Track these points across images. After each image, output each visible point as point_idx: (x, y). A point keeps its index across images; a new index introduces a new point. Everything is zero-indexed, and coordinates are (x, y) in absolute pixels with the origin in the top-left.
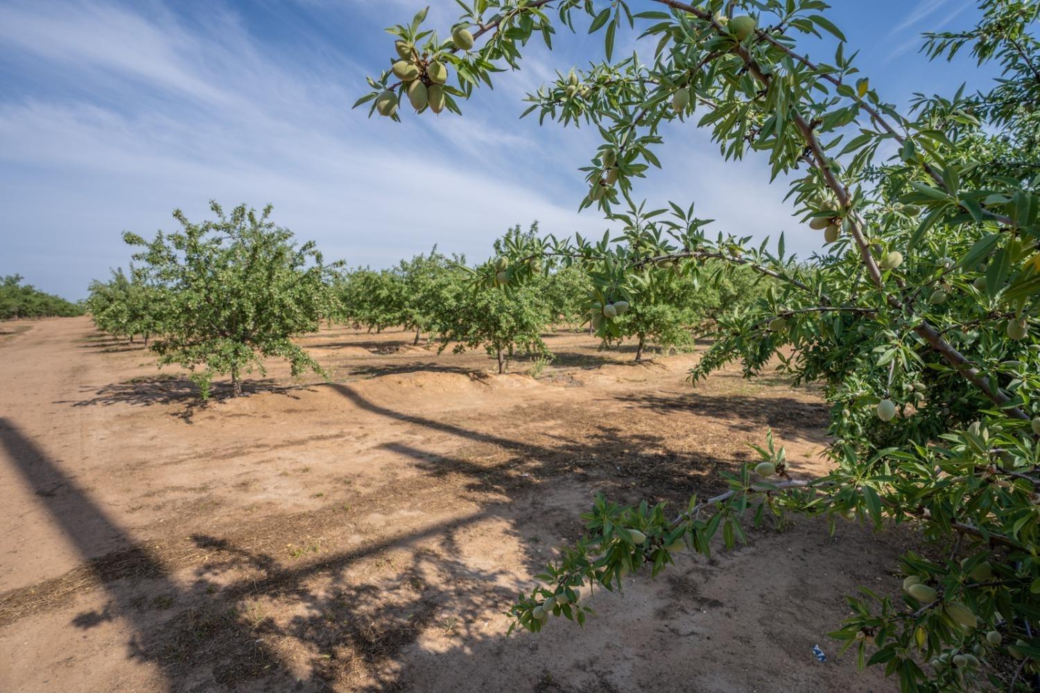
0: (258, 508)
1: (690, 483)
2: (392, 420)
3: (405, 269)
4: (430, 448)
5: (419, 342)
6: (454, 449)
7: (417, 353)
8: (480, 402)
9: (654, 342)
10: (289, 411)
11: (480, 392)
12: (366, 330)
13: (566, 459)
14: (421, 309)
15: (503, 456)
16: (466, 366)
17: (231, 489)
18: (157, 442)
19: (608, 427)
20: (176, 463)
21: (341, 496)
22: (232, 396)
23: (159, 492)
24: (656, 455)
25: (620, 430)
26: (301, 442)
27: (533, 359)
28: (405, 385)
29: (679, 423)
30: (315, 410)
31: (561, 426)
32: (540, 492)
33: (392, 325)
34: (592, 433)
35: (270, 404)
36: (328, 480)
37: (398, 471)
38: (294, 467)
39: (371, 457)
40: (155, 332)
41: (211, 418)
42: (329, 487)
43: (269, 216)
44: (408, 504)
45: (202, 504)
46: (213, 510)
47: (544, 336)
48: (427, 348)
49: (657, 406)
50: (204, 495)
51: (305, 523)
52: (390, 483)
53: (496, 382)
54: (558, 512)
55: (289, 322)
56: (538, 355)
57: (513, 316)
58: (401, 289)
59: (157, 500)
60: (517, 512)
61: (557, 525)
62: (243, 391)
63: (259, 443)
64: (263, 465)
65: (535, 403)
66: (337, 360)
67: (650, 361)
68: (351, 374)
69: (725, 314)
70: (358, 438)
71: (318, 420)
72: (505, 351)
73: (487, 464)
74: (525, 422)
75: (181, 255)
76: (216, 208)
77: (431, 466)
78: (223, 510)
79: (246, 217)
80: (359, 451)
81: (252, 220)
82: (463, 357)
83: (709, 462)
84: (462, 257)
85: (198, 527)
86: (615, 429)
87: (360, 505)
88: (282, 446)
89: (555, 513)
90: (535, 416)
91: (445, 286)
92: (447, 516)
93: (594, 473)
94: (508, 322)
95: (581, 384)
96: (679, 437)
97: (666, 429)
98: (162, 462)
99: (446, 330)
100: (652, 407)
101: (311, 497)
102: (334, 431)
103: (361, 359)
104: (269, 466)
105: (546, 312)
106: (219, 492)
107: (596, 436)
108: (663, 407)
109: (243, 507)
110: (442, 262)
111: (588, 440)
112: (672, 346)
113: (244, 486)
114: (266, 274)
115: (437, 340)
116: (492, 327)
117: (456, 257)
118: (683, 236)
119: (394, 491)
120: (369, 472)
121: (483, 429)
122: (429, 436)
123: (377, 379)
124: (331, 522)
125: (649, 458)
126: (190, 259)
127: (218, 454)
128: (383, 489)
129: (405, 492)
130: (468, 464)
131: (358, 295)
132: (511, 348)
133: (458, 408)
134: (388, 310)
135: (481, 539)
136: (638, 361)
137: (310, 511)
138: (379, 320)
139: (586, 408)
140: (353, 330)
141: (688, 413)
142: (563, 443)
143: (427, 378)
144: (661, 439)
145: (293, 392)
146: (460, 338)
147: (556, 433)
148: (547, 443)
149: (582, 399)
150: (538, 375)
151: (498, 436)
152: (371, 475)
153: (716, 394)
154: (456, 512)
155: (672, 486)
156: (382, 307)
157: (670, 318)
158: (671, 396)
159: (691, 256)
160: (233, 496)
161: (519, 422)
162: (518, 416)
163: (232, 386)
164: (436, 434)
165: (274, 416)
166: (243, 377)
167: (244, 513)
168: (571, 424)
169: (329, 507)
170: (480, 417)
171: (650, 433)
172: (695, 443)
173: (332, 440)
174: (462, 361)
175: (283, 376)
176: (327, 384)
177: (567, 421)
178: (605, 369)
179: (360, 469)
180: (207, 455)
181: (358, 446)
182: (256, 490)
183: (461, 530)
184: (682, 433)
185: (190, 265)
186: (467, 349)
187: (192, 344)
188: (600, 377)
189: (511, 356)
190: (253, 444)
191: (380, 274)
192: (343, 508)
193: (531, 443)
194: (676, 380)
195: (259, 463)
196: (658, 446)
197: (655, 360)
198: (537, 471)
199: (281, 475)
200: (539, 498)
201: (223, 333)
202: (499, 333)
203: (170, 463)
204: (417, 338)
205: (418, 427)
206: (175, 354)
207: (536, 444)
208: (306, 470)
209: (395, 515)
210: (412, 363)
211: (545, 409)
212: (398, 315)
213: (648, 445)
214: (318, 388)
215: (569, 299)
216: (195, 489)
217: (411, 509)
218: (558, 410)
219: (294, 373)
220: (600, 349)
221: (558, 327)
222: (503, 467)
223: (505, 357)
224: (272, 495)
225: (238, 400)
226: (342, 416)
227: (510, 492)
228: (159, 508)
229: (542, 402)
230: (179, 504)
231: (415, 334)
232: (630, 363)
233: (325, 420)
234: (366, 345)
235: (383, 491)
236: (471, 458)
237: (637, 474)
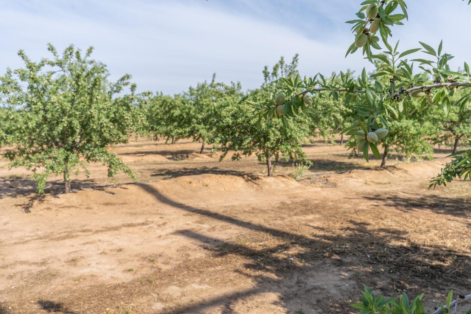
0: (84, 279)
1: (433, 272)
2: (185, 212)
3: (192, 94)
4: (215, 235)
5: (204, 151)
6: (234, 236)
7: (202, 160)
8: (252, 199)
9: (397, 151)
10: (107, 204)
11: (252, 190)
12: (164, 141)
13: (324, 247)
14: (205, 125)
15: (272, 242)
16: (241, 170)
17: (64, 264)
18: (9, 227)
19: (359, 221)
20: (23, 243)
21: (146, 271)
22: (64, 192)
23: (11, 265)
24: (401, 247)
25: (368, 224)
26: (116, 228)
27: (295, 165)
28: (194, 185)
29: (421, 220)
30: (126, 203)
31: (319, 219)
32: (303, 273)
33: (183, 137)
34: (345, 225)
35: (92, 198)
36: (137, 258)
37: (190, 252)
38: (110, 248)
39: (169, 241)
40: (6, 143)
41: (48, 209)
42: (138, 264)
43: (91, 55)
44: (199, 279)
45: (42, 275)
46: (50, 280)
47: (303, 146)
48: (210, 156)
49: (401, 205)
50: (44, 268)
51: (120, 292)
52: (184, 262)
53: (265, 183)
54: (318, 291)
55: (106, 135)
56: (298, 162)
57: (279, 130)
58: (190, 109)
59: (10, 271)
60: (286, 289)
61: (319, 301)
62: (72, 188)
63: (85, 228)
64: (87, 246)
65: (297, 200)
66: (141, 165)
67: (394, 167)
68: (152, 175)
69: (461, 127)
70: (159, 226)
71: (129, 211)
72: (273, 158)
73: (259, 249)
74: (289, 216)
75: (24, 86)
76: (51, 49)
77: (215, 249)
78: (58, 280)
79: (74, 54)
80: (160, 236)
81: (78, 57)
82: (239, 163)
83: (450, 255)
84: (238, 84)
85: (40, 293)
86: (365, 224)
87: (161, 279)
88: (101, 231)
89: (316, 292)
90: (298, 211)
91: (225, 107)
92: (228, 290)
93: (348, 260)
94: (275, 135)
95: (335, 185)
96: (421, 232)
97: (410, 225)
98: (13, 242)
99: (226, 141)
100: (396, 205)
101: (124, 271)
102: (140, 220)
103: (160, 164)
104: (92, 247)
105: (306, 127)
106: (54, 266)
107: (348, 228)
108: (406, 206)
109: (73, 278)
110: (222, 88)
111: (342, 232)
112: (413, 154)
113: (73, 262)
114: (88, 98)
115: (219, 149)
116: (262, 139)
117: (234, 84)
118: (435, 70)
119: (188, 268)
120: (168, 253)
121: (256, 220)
122: (213, 225)
123: (173, 180)
124: (139, 292)
125: (395, 249)
126: (31, 87)
127: (54, 237)
128: (179, 266)
129: (195, 270)
130: (245, 248)
131: (157, 114)
132: (277, 156)
133: (236, 203)
134: (180, 126)
135: (256, 310)
136: (383, 167)
137: (123, 283)
138: (173, 134)
139: (339, 205)
140: (153, 142)
141: (428, 211)
142: (322, 233)
143: (211, 180)
144: (405, 232)
145: (109, 189)
146: (237, 147)
147: (316, 224)
148: (307, 233)
149: (336, 198)
150: (298, 177)
151: (268, 226)
152: (170, 255)
153: (454, 196)
154: (235, 287)
155: (416, 274)
156: (176, 124)
157: (413, 131)
158: (413, 197)
159: (442, 86)
160: (64, 269)
161: (285, 216)
162: (283, 211)
163: (63, 184)
164: (219, 224)
165: (95, 208)
166: (72, 177)
167: (74, 283)
168: (327, 218)
169: (138, 280)
170: (253, 211)
171: (395, 227)
172: (436, 238)
173: (139, 227)
174: (238, 166)
175: (101, 177)
176: (135, 184)
177: (324, 216)
178: (355, 173)
179: (161, 250)
180: (45, 237)
181: (159, 232)
182: (82, 265)
183: (240, 301)
184: (424, 228)
185: (31, 92)
186: (243, 157)
187: (34, 153)
188: (351, 180)
189: (277, 162)
190: (80, 229)
191: (173, 97)
192: (148, 281)
193: (295, 232)
194: (417, 184)
195: (85, 244)
196: (403, 238)
197: (398, 166)
198: (300, 256)
199: (101, 254)
200: (302, 278)
201: (57, 144)
202: (268, 144)
203: (19, 243)
204: (202, 148)
205: (205, 218)
206: (21, 159)
207: (299, 234)
208: (120, 250)
209: (188, 288)
210: (199, 167)
211: (305, 206)
212: (188, 129)
213: (394, 237)
214: (128, 186)
215: (325, 116)
216: (37, 264)
217: (201, 283)
218: (316, 206)
219: (110, 174)
220: (350, 156)
221: (315, 139)
222: (273, 251)
223: (272, 163)
224: (94, 270)
225: (68, 195)
226: (147, 208)
227: (278, 272)
228: (11, 277)
229: (303, 199)
230: (26, 274)
231: (201, 145)
232: (376, 169)
233: (133, 211)
234: (163, 153)
235: (179, 268)
236: (247, 244)
237: (385, 262)
